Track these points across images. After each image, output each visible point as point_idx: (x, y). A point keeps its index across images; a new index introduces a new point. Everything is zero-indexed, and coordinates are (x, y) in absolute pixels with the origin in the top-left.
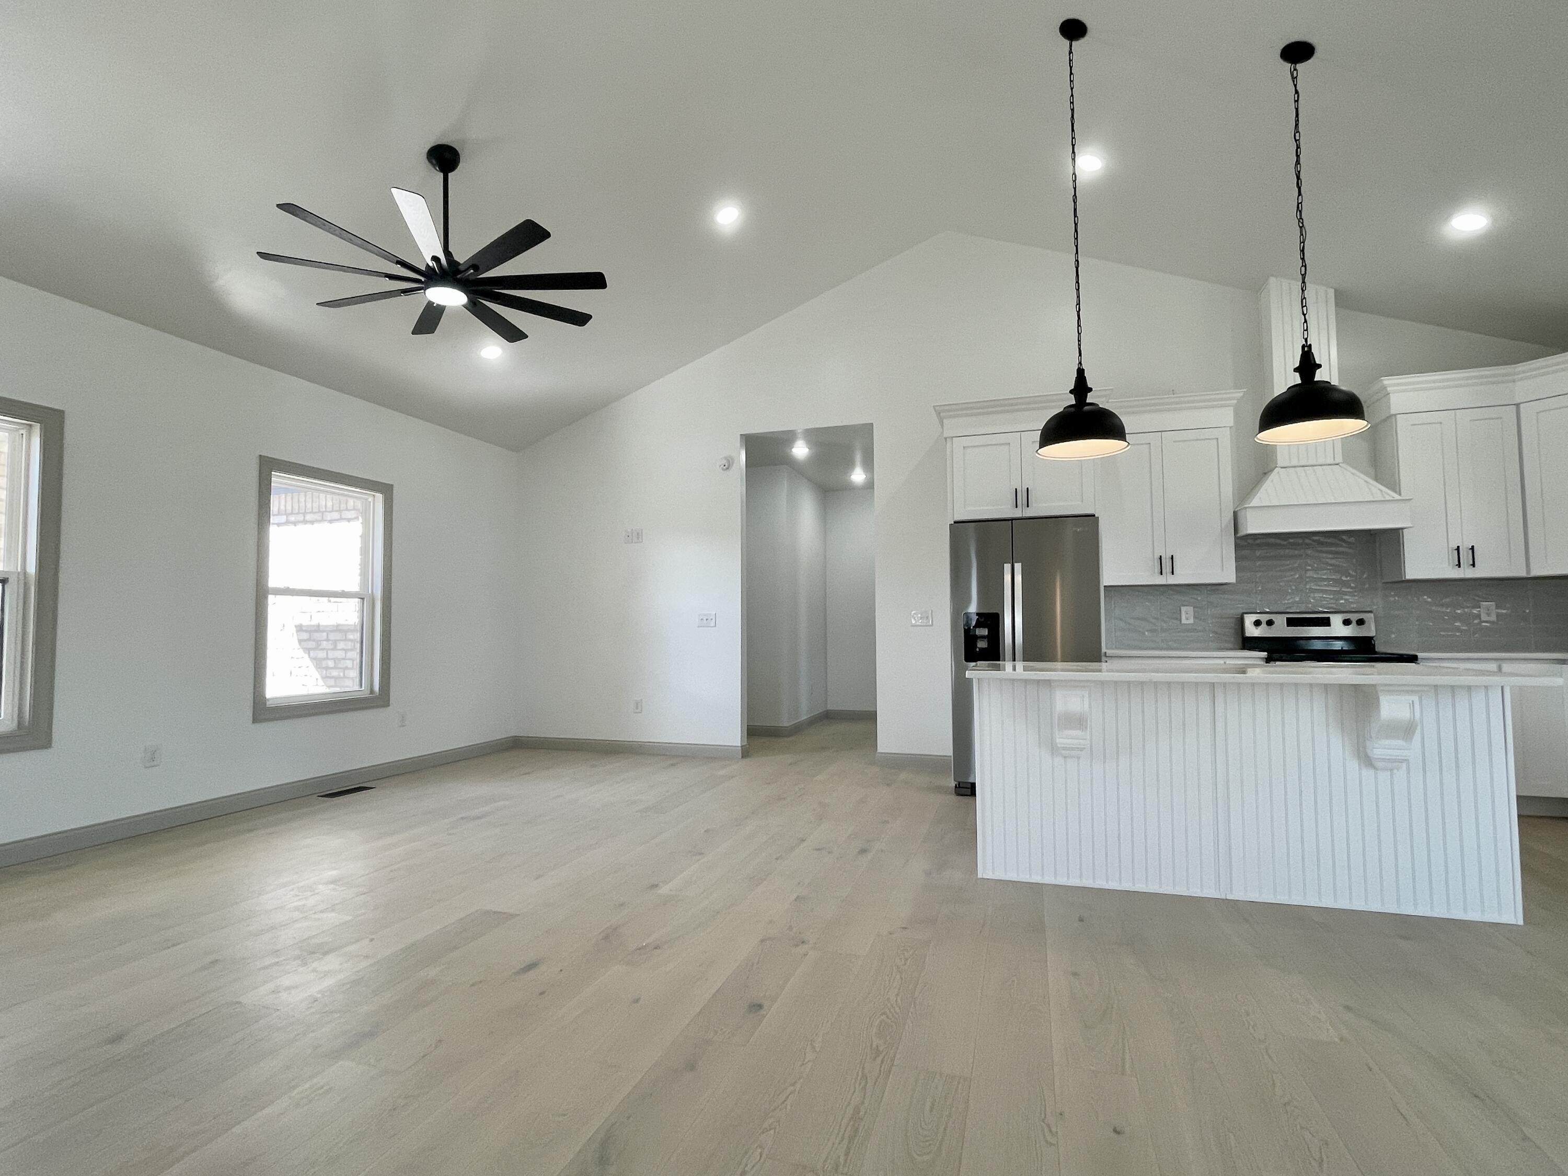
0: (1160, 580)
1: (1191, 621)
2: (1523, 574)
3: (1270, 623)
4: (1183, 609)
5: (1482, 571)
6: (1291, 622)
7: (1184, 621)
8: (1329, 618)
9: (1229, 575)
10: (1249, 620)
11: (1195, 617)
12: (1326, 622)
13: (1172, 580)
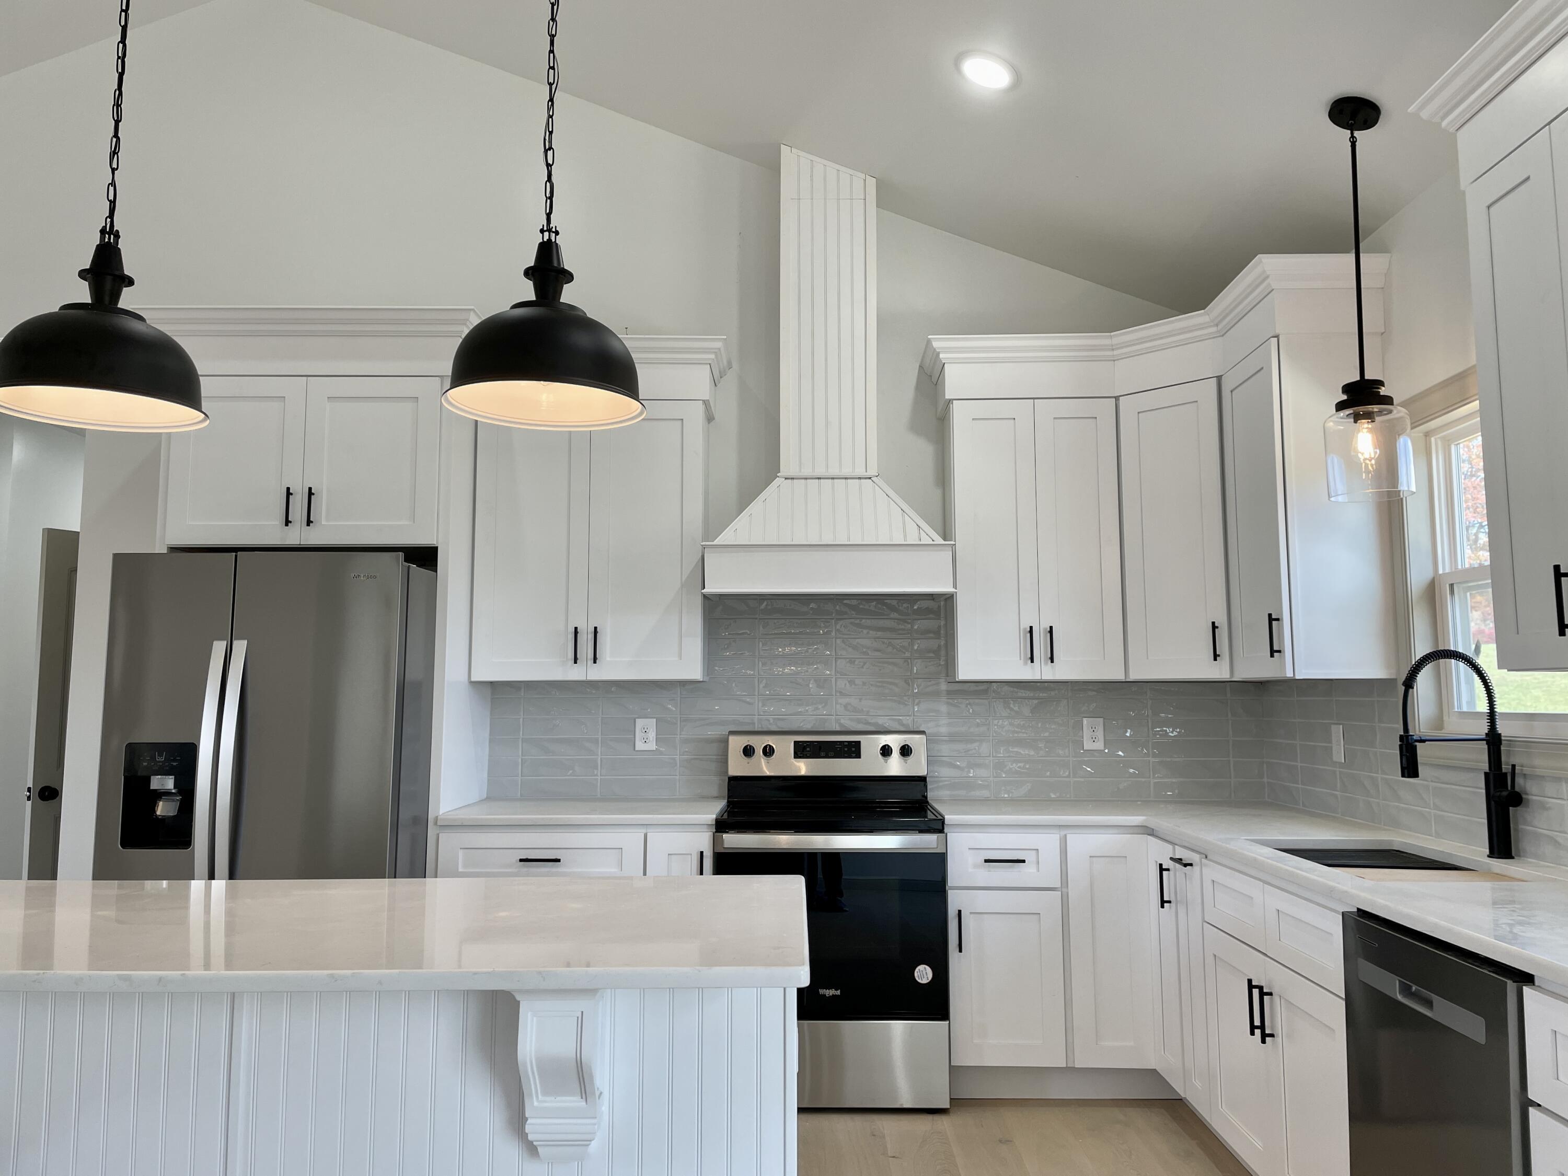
0: (575, 673)
1: (652, 746)
2: (1120, 676)
3: (768, 751)
4: (640, 723)
5: (1062, 671)
6: (802, 750)
7: (640, 746)
8: (858, 744)
9: (692, 669)
10: (736, 744)
11: (658, 740)
12: (853, 750)
13: (596, 673)
